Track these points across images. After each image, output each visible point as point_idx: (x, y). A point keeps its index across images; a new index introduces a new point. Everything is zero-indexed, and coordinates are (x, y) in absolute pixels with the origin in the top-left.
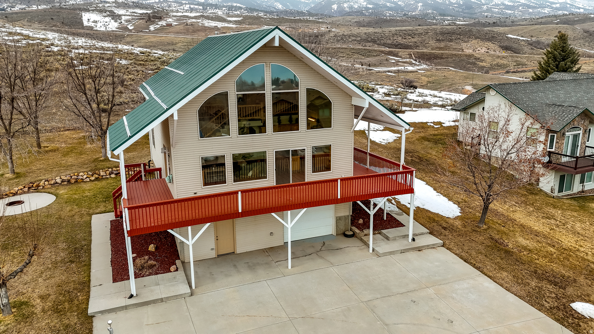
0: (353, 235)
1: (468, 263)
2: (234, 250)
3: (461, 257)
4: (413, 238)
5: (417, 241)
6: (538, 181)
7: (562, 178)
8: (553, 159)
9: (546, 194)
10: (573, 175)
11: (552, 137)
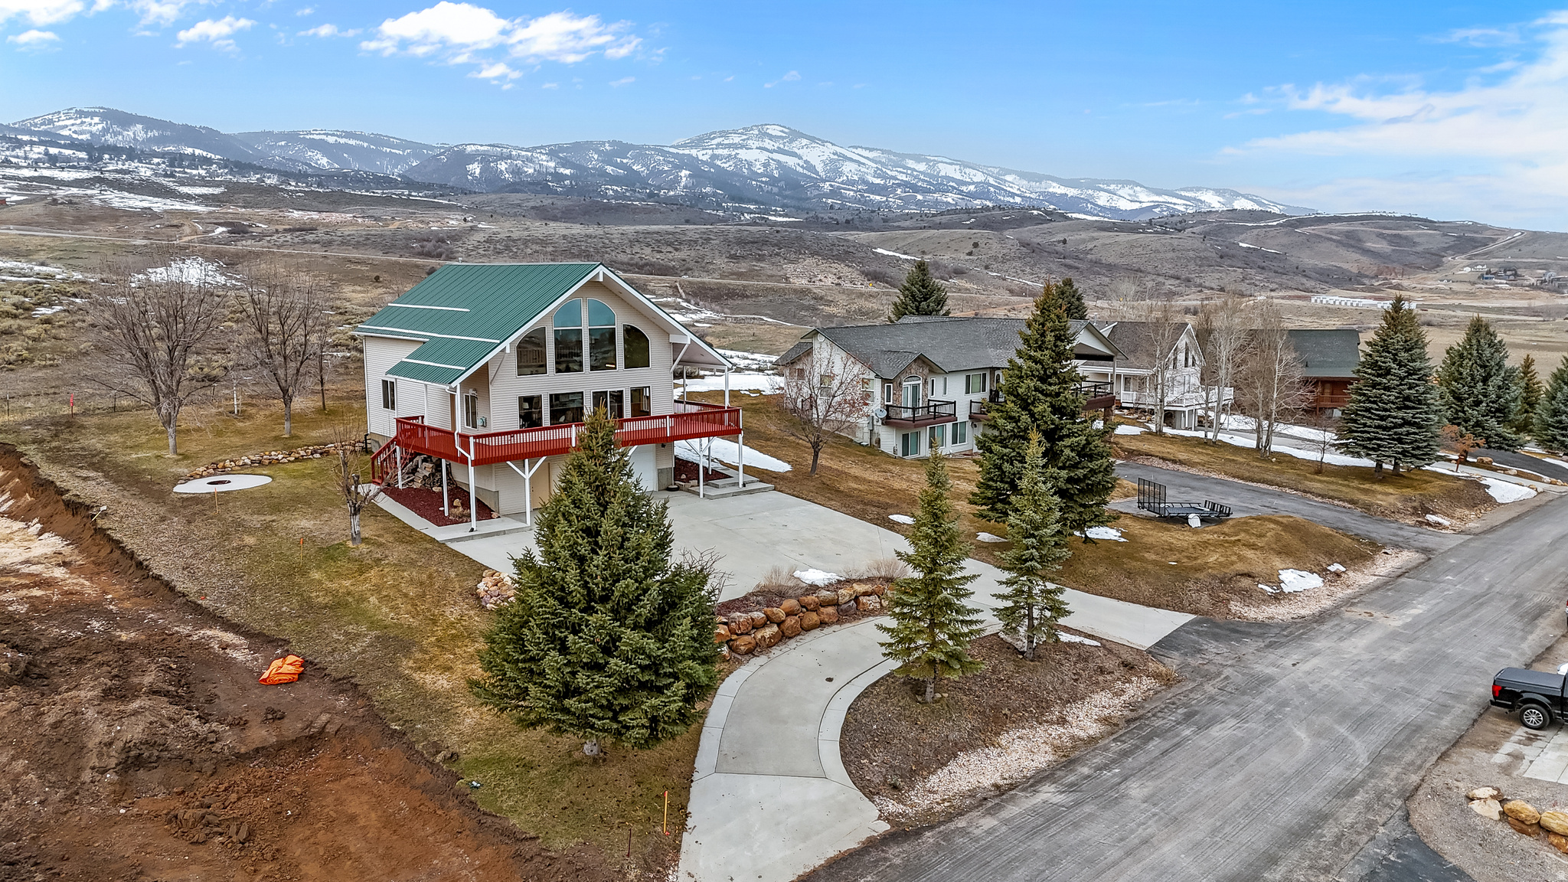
0: (678, 489)
1: (800, 498)
3: (793, 496)
4: (744, 485)
5: (749, 487)
6: (878, 442)
7: (905, 438)
8: (892, 414)
9: (888, 455)
10: (918, 434)
11: (889, 387)
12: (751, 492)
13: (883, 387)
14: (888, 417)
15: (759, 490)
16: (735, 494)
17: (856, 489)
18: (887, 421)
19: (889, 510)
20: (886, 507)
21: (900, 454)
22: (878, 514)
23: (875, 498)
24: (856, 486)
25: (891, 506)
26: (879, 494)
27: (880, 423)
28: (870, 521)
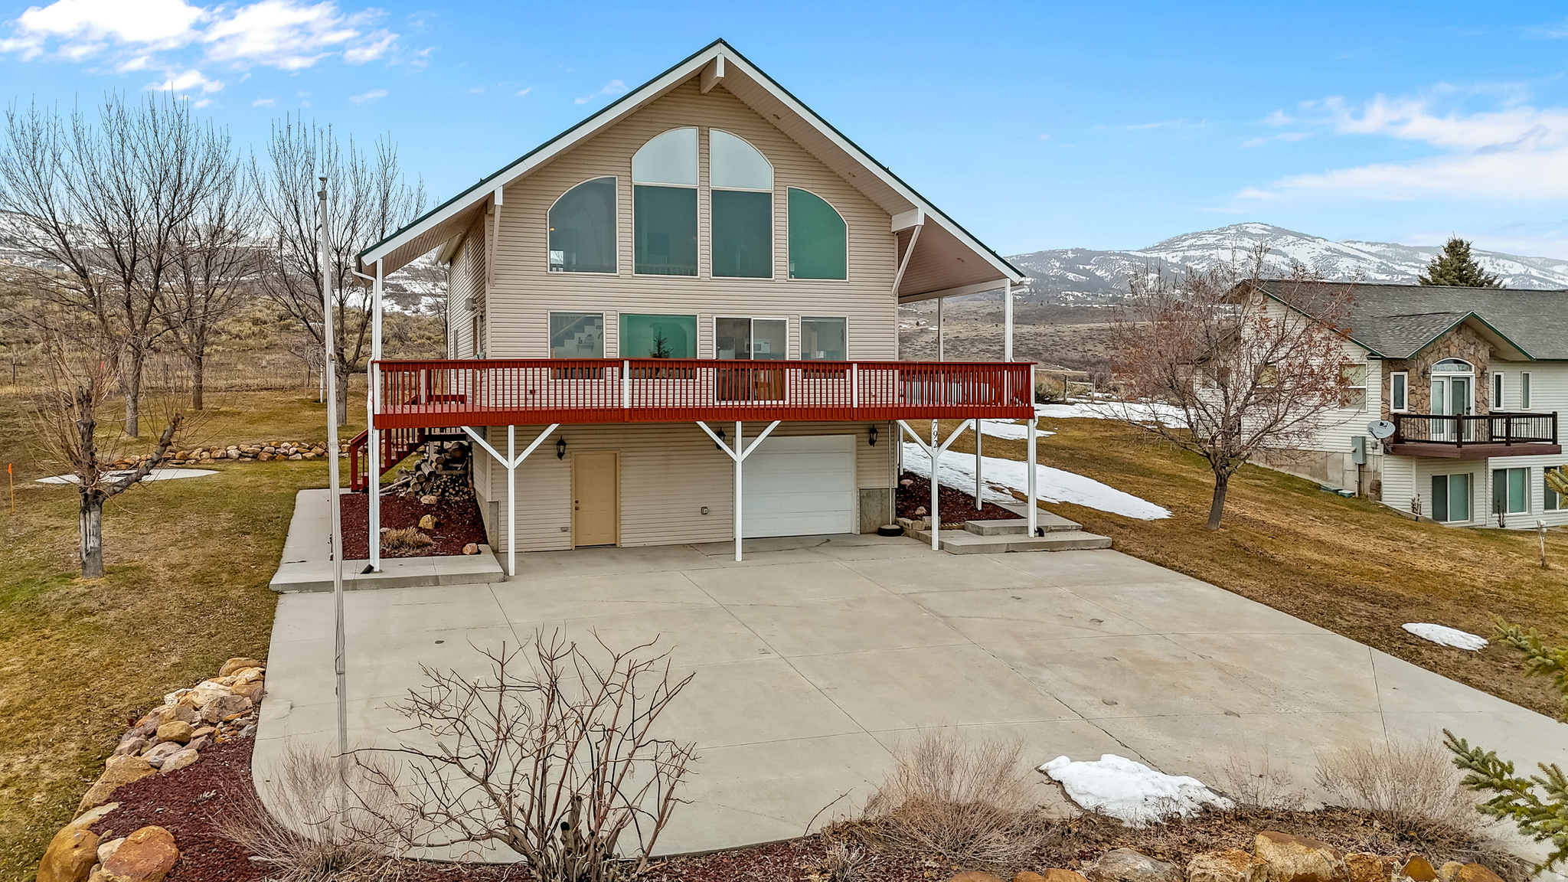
0: (900, 531)
1: (1166, 566)
2: (616, 540)
3: (1150, 561)
4: (1040, 532)
5: (1049, 538)
6: (1377, 487)
7: (1439, 484)
8: (1408, 432)
9: (1399, 514)
10: (1467, 480)
11: (1399, 380)
12: (1052, 547)
13: (1385, 378)
14: (1398, 438)
15: (1074, 545)
16: (1011, 549)
17: (1315, 562)
18: (1396, 446)
19: (1404, 612)
20: (1396, 603)
21: (1427, 511)
22: (1372, 616)
23: (1366, 583)
24: (1316, 556)
25: (1409, 603)
26: (1378, 576)
27: (1380, 451)
28: (1350, 632)
